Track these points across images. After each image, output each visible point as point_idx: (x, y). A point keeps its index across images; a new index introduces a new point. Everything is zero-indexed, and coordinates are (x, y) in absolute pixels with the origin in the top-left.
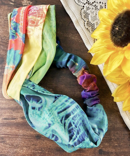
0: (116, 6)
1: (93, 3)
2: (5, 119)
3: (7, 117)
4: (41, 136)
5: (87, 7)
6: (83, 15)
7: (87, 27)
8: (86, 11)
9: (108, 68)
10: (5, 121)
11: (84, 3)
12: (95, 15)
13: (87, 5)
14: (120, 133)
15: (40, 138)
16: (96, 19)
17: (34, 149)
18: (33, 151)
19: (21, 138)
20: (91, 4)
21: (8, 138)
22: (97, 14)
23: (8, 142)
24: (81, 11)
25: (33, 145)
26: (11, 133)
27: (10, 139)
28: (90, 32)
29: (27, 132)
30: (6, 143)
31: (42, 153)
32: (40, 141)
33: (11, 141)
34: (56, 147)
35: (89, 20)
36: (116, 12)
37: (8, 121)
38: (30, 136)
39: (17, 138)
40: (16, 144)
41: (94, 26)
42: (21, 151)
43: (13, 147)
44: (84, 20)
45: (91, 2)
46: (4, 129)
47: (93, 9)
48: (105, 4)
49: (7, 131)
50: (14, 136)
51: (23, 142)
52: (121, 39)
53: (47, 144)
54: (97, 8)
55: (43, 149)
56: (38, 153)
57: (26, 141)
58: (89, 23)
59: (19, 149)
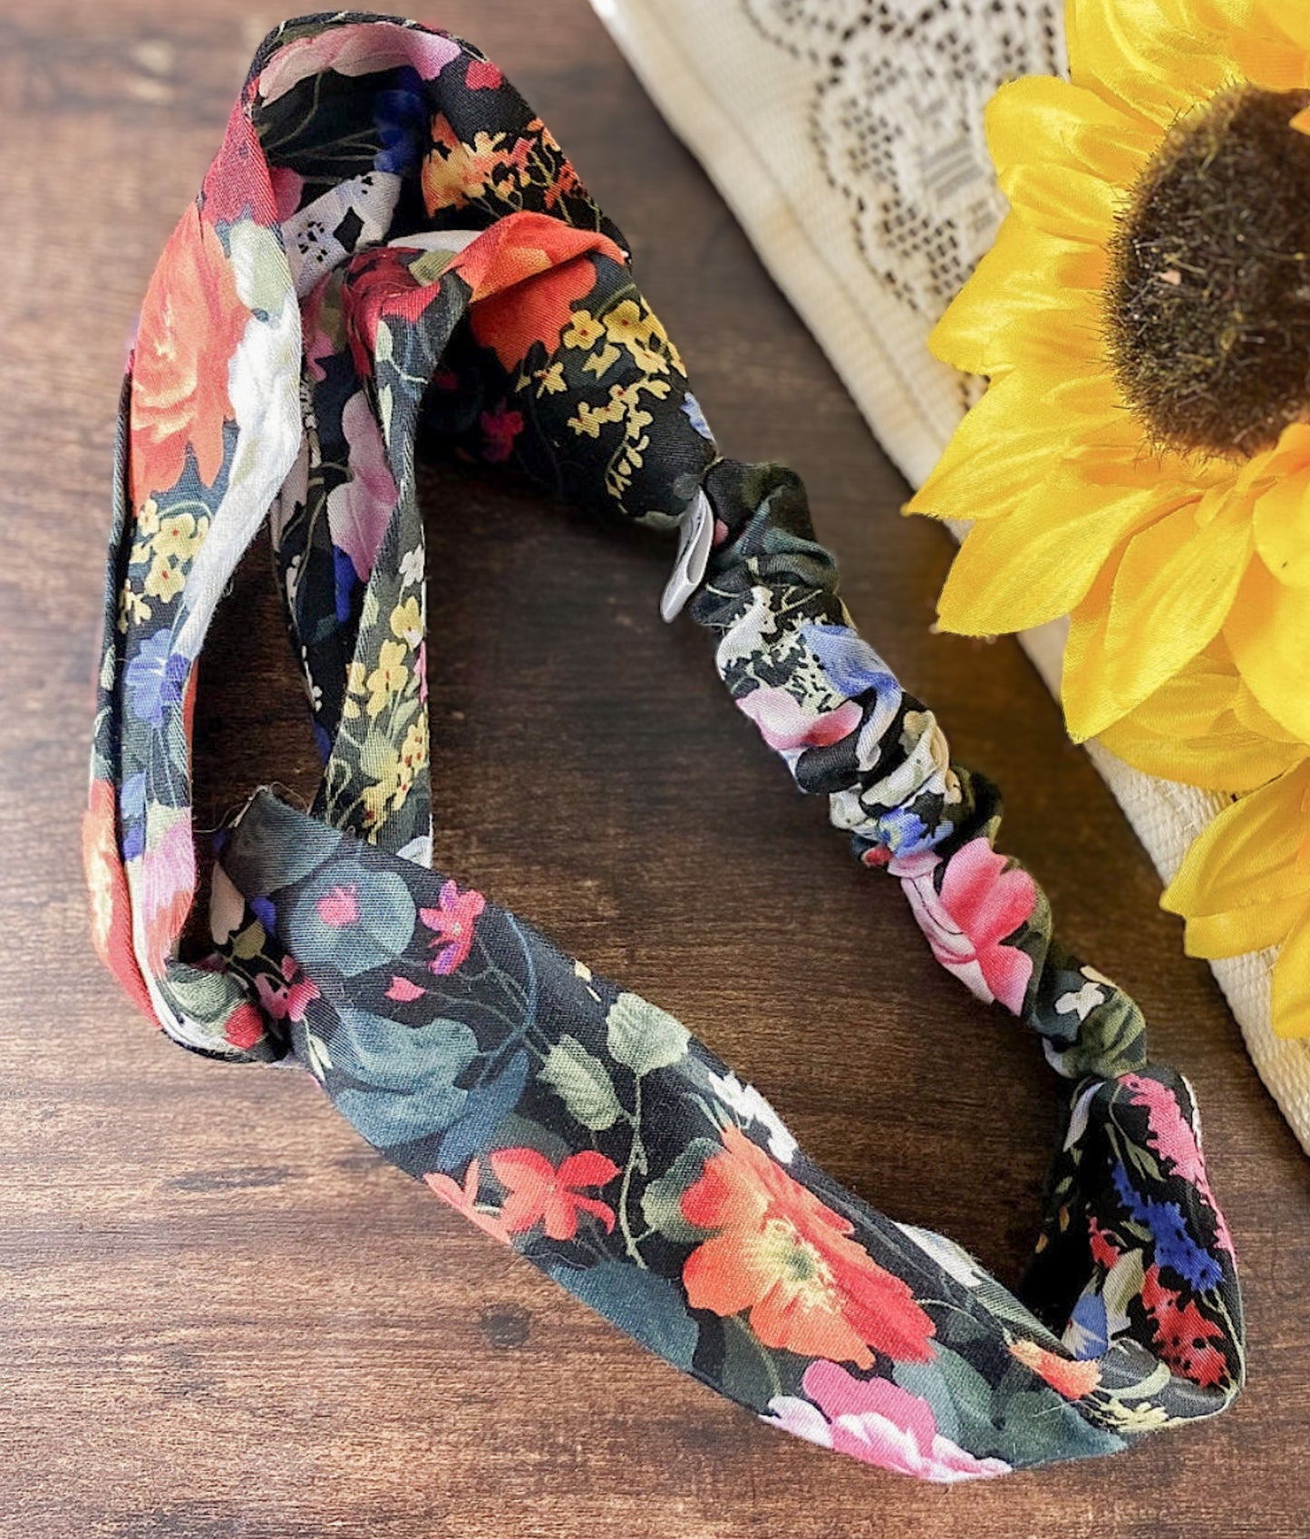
1: (926, 17)
2: (189, 1182)
3: (208, 1165)
4: (529, 1314)
5: (876, 60)
6: (839, 142)
7: (884, 260)
8: (863, 102)
10: (198, 1204)
11: (842, 25)
12: (950, 132)
13: (868, 40)
14: (1265, 1241)
15: (526, 1335)
16: (971, 174)
17: (477, 1440)
18: (466, 1456)
19: (354, 1345)
20: (909, 33)
21: (235, 1353)
22: (974, 120)
23: (240, 1383)
24: (816, 106)
25: (470, 1404)
26: (255, 1310)
27: (253, 1358)
28: (914, 307)
29: (401, 1292)
30: (216, 1395)
31: (552, 1472)
32: (524, 1362)
33: (263, 1381)
34: (678, 1406)
35: (896, 189)
36: (1151, 110)
37: (222, 1196)
38: (432, 1324)
39: (316, 1344)
40: (310, 1403)
41: (954, 243)
42: (361, 1463)
43: (293, 1430)
44: (847, 192)
45: (911, 15)
46: (192, 1272)
47: (930, 73)
48: (1047, 12)
49: (224, 1288)
50: (284, 1335)
51: (369, 1378)
52: (1208, 375)
53: (593, 1382)
54: (963, 60)
55: (562, 1432)
56: (514, 1469)
57: (398, 1370)
58: (900, 222)
59: (343, 1446)
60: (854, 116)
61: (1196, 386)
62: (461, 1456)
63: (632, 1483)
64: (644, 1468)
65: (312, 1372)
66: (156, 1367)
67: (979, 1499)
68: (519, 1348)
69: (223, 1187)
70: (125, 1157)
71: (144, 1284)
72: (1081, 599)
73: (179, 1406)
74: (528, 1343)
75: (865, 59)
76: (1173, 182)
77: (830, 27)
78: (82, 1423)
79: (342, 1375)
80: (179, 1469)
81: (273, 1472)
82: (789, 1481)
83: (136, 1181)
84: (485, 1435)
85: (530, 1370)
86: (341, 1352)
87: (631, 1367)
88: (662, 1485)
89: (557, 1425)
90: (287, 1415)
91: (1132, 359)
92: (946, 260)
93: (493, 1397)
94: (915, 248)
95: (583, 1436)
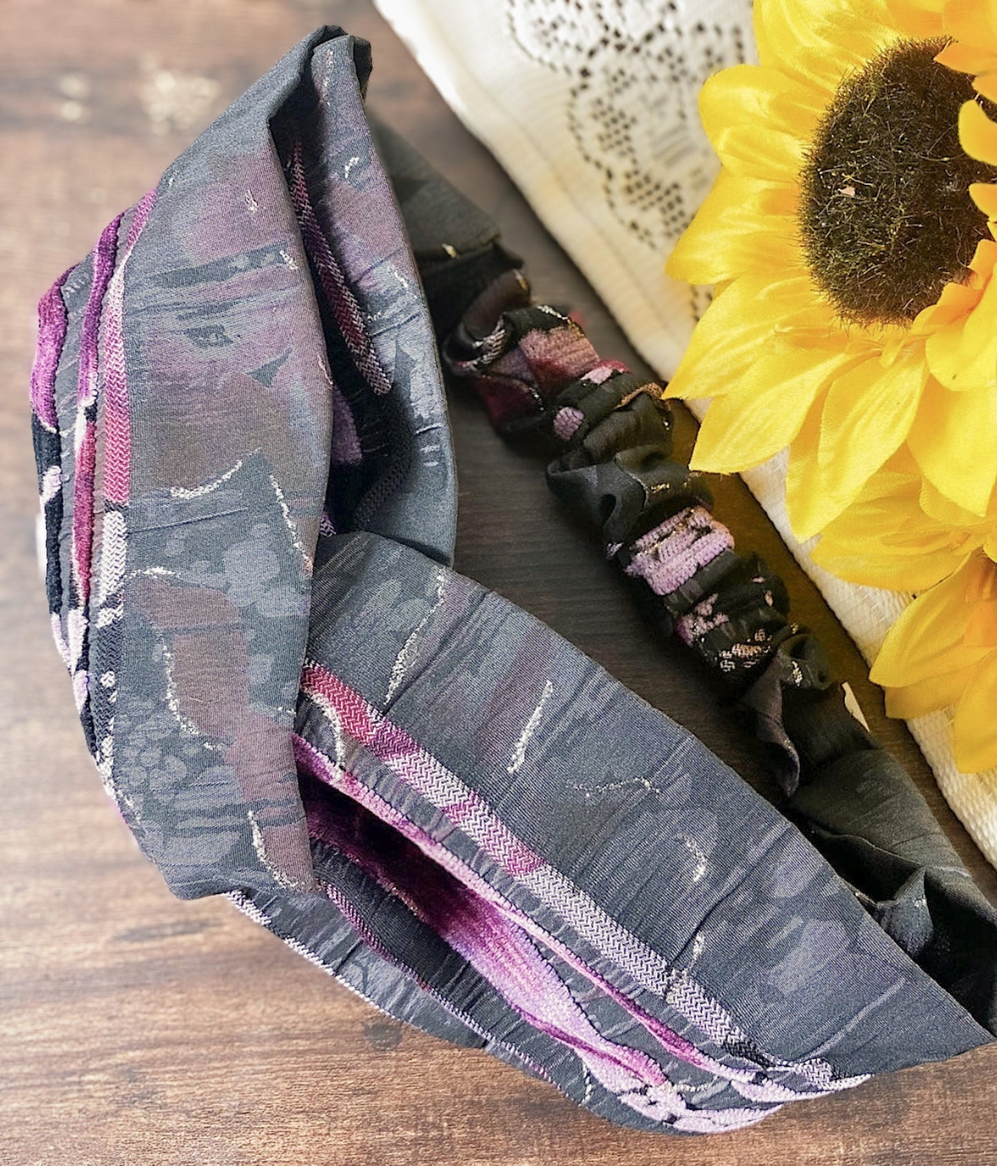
0: (822, 32)
1: (649, 38)
2: (134, 935)
3: (146, 921)
5: (614, 70)
6: (591, 130)
7: (631, 213)
8: (606, 101)
9: (823, 477)
10: (137, 952)
11: (588, 46)
12: (672, 121)
13: (607, 56)
15: (399, 1039)
16: (687, 151)
17: (365, 1124)
18: (357, 1137)
19: (265, 1055)
20: (637, 50)
21: (173, 1068)
22: (689, 111)
23: (177, 1091)
24: (571, 105)
25: (358, 1095)
26: (188, 1032)
27: (187, 1071)
28: (652, 246)
29: (301, 1011)
30: (159, 1102)
31: (425, 1145)
32: (399, 1060)
33: (195, 1089)
34: (520, 1086)
35: (634, 161)
36: (823, 77)
37: (157, 945)
38: (327, 1034)
39: (236, 1057)
40: (233, 1103)
41: (679, 200)
42: (275, 1149)
43: (219, 1126)
44: (598, 165)
45: (638, 36)
46: (137, 1006)
47: (654, 78)
48: (737, 31)
49: (161, 1017)
50: (210, 1051)
51: (279, 1080)
52: (882, 257)
53: (453, 1072)
54: (679, 67)
55: (431, 1113)
56: (396, 1145)
57: (301, 1073)
58: (639, 185)
59: (260, 1136)
60: (601, 111)
61: (872, 266)
62: (353, 1138)
63: (487, 1149)
64: (496, 1137)
65: (233, 1079)
66: (109, 1083)
67: (756, 1144)
68: (395, 1049)
69: (158, 938)
70: (81, 918)
71: (98, 1018)
72: (796, 435)
73: (127, 1113)
74: (401, 1044)
75: (605, 70)
76: (845, 122)
77: (579, 49)
78: (53, 1132)
79: (258, 1079)
81: (206, 1161)
82: (609, 1139)
83: (89, 937)
84: (372, 1120)
85: (404, 1066)
86: (256, 1061)
87: (481, 1059)
88: (511, 1149)
89: (427, 1108)
90: (215, 1115)
91: (823, 255)
92: (675, 212)
93: (377, 1089)
94: (652, 204)
95: (448, 1115)
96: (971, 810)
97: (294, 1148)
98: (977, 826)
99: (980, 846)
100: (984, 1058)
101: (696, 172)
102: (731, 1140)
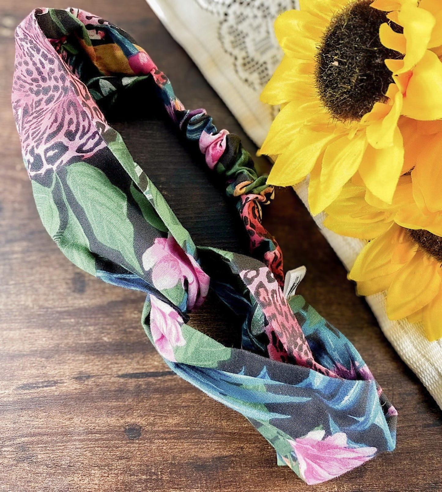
2: (24, 387)
3: (31, 381)
4: (141, 427)
5: (238, 13)
6: (228, 39)
7: (244, 75)
8: (235, 26)
9: (322, 187)
10: (27, 394)
11: (227, 3)
12: (263, 34)
13: (236, 7)
15: (139, 436)
16: (270, 47)
17: (124, 472)
18: (121, 478)
19: (81, 441)
21: (41, 445)
22: (271, 30)
23: (43, 456)
24: (220, 28)
25: (121, 459)
26: (48, 430)
27: (47, 447)
28: (254, 89)
29: (97, 422)
31: (151, 482)
32: (139, 444)
33: (50, 455)
34: (193, 457)
35: (247, 52)
36: (326, 14)
37: (36, 391)
38: (108, 432)
39: (69, 441)
40: (67, 462)
41: (266, 69)
42: (85, 482)
43: (61, 472)
44: (231, 54)
46: (26, 418)
47: (256, 17)
49: (37, 423)
50: (57, 438)
51: (87, 452)
52: (349, 92)
53: (163, 450)
54: (266, 12)
55: (153, 468)
56: (138, 482)
57: (97, 449)
58: (249, 63)
59: (78, 476)
60: (233, 31)
61: (345, 96)
62: (119, 478)
63: (178, 485)
64: (182, 479)
65: (67, 451)
66: (14, 452)
67: (298, 485)
68: (138, 439)
69: (36, 388)
70: (3, 379)
71: (9, 423)
72: (312, 169)
73: (22, 465)
74: (141, 437)
75: (235, 13)
76: (334, 33)
77: (223, 4)
79: (78, 451)
80: (22, 487)
82: (232, 481)
83: (6, 387)
84: (127, 470)
85: (142, 447)
86: (77, 443)
87: (176, 444)
88: (189, 485)
89: (152, 466)
90: (59, 467)
91: (325, 91)
92: (264, 74)
93: (130, 456)
94: (254, 71)
95: (161, 469)
96: (395, 337)
97: (93, 482)
98: (397, 344)
99: (399, 353)
100: (401, 448)
101: (274, 57)
102: (286, 483)
